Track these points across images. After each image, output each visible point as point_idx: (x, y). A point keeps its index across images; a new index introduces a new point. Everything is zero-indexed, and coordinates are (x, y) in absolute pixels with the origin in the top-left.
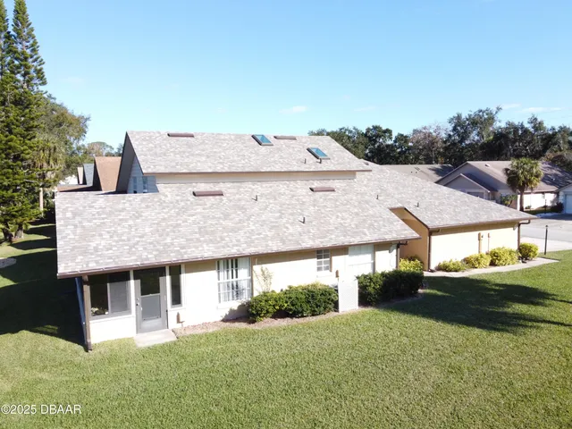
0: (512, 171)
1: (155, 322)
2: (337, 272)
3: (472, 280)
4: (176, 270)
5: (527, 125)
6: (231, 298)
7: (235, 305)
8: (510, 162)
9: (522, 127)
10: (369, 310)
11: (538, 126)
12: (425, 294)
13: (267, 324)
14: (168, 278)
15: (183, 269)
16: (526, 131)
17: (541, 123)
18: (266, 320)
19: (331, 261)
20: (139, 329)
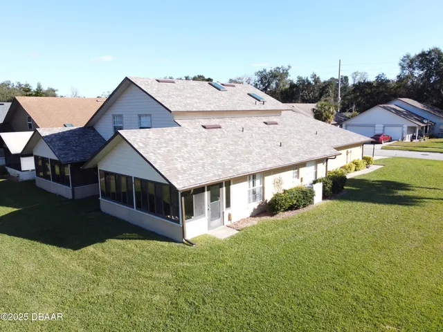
0: (317, 111)
1: (217, 221)
2: (302, 179)
3: (358, 180)
4: (228, 183)
5: (311, 80)
6: (252, 200)
7: (255, 205)
8: (315, 104)
9: (308, 81)
10: (328, 202)
11: (317, 80)
12: (347, 189)
13: (282, 216)
14: (224, 188)
15: (231, 183)
16: (309, 83)
17: (318, 78)
18: (280, 213)
19: (298, 172)
20: (210, 227)
